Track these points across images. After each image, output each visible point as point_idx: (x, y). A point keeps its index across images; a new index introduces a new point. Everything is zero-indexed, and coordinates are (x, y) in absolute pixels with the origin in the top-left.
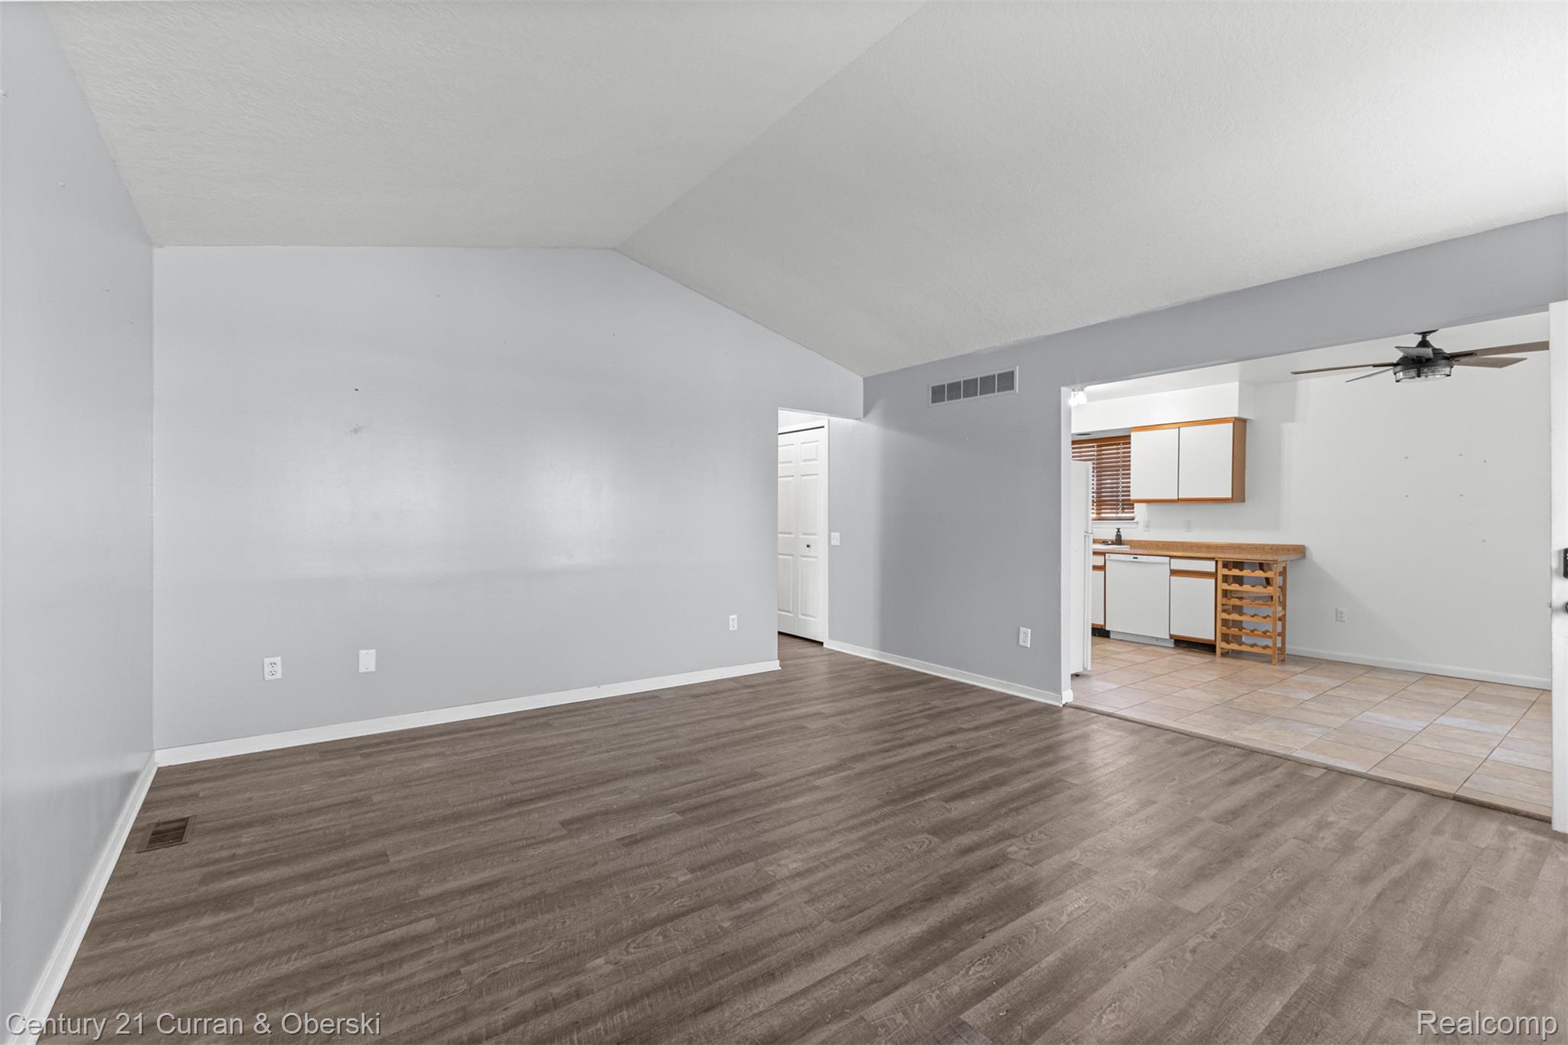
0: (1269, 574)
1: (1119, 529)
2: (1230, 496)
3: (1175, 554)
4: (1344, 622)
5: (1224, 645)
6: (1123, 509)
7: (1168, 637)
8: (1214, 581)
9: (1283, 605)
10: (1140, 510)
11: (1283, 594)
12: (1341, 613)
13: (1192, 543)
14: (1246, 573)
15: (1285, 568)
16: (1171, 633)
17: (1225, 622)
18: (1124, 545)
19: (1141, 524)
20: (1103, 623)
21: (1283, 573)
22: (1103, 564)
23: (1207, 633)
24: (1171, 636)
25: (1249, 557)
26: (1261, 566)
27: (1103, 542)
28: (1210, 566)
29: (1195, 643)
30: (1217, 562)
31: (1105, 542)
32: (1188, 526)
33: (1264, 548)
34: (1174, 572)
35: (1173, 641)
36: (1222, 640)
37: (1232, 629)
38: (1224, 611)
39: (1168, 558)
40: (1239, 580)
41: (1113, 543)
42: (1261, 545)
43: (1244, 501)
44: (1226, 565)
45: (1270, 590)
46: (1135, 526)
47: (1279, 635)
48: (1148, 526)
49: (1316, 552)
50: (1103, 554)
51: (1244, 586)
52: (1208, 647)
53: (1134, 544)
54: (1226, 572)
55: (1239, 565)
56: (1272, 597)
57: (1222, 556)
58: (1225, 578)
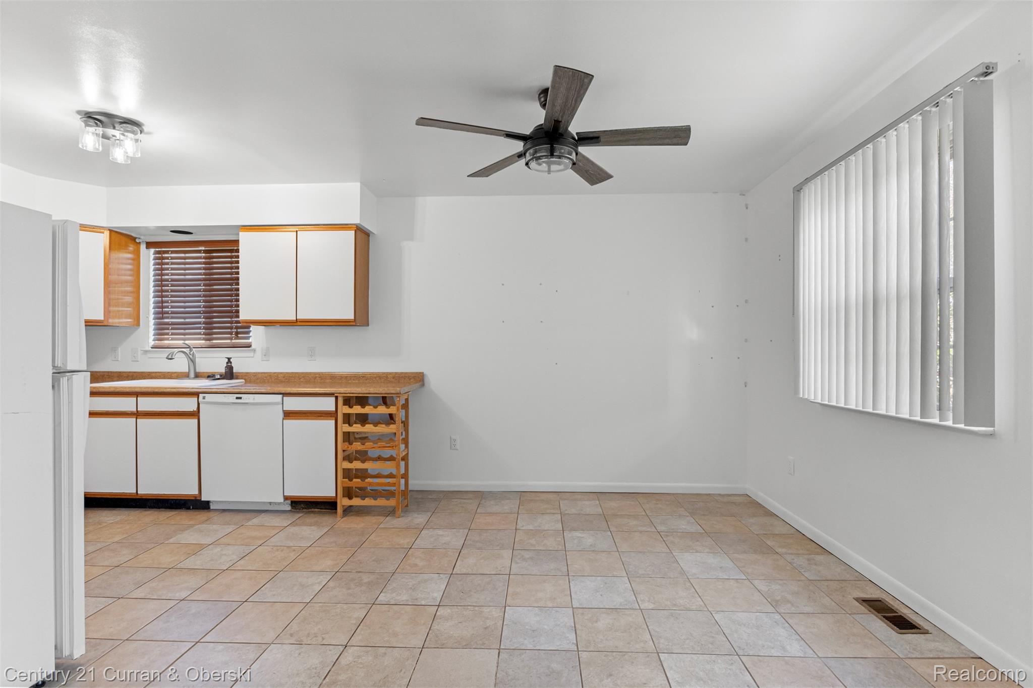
0: (392, 410)
1: (229, 359)
2: (351, 316)
3: (289, 390)
4: (457, 450)
5: (346, 502)
6: (237, 333)
7: (282, 500)
8: (333, 422)
9: (406, 441)
10: (257, 335)
11: (405, 430)
12: (455, 440)
13: (315, 373)
14: (368, 410)
15: (407, 400)
16: (285, 494)
17: (348, 474)
18: (237, 378)
19: (259, 354)
20: (196, 492)
21: (406, 406)
22: (195, 409)
23: (325, 488)
24: (286, 498)
25: (372, 390)
26: (385, 401)
27: (209, 377)
28: (328, 404)
29: (313, 502)
30: (337, 398)
31: (211, 376)
32: (312, 354)
33: (387, 377)
34: (288, 415)
35: (289, 502)
36: (344, 496)
37: (354, 480)
38: (344, 459)
39: (281, 396)
40: (363, 419)
41: (223, 377)
42: (384, 373)
43: (368, 325)
44: (348, 401)
45: (392, 428)
46: (251, 354)
47: (402, 478)
48: (266, 354)
49: (433, 380)
50: (196, 394)
51: (367, 426)
52: (327, 506)
53: (250, 378)
54: (347, 410)
55: (362, 401)
56: (395, 433)
57: (342, 390)
58: (347, 419)
